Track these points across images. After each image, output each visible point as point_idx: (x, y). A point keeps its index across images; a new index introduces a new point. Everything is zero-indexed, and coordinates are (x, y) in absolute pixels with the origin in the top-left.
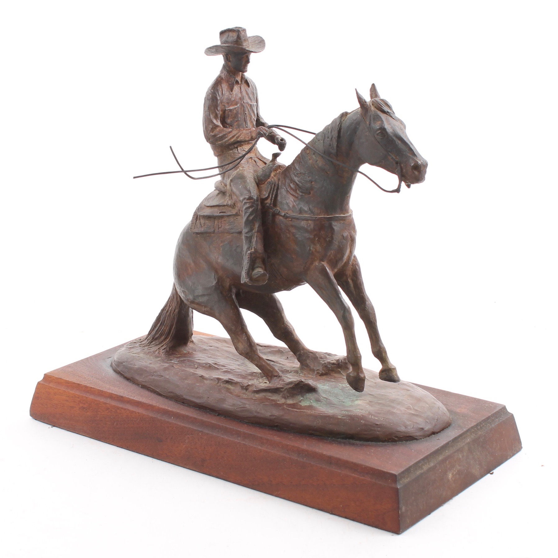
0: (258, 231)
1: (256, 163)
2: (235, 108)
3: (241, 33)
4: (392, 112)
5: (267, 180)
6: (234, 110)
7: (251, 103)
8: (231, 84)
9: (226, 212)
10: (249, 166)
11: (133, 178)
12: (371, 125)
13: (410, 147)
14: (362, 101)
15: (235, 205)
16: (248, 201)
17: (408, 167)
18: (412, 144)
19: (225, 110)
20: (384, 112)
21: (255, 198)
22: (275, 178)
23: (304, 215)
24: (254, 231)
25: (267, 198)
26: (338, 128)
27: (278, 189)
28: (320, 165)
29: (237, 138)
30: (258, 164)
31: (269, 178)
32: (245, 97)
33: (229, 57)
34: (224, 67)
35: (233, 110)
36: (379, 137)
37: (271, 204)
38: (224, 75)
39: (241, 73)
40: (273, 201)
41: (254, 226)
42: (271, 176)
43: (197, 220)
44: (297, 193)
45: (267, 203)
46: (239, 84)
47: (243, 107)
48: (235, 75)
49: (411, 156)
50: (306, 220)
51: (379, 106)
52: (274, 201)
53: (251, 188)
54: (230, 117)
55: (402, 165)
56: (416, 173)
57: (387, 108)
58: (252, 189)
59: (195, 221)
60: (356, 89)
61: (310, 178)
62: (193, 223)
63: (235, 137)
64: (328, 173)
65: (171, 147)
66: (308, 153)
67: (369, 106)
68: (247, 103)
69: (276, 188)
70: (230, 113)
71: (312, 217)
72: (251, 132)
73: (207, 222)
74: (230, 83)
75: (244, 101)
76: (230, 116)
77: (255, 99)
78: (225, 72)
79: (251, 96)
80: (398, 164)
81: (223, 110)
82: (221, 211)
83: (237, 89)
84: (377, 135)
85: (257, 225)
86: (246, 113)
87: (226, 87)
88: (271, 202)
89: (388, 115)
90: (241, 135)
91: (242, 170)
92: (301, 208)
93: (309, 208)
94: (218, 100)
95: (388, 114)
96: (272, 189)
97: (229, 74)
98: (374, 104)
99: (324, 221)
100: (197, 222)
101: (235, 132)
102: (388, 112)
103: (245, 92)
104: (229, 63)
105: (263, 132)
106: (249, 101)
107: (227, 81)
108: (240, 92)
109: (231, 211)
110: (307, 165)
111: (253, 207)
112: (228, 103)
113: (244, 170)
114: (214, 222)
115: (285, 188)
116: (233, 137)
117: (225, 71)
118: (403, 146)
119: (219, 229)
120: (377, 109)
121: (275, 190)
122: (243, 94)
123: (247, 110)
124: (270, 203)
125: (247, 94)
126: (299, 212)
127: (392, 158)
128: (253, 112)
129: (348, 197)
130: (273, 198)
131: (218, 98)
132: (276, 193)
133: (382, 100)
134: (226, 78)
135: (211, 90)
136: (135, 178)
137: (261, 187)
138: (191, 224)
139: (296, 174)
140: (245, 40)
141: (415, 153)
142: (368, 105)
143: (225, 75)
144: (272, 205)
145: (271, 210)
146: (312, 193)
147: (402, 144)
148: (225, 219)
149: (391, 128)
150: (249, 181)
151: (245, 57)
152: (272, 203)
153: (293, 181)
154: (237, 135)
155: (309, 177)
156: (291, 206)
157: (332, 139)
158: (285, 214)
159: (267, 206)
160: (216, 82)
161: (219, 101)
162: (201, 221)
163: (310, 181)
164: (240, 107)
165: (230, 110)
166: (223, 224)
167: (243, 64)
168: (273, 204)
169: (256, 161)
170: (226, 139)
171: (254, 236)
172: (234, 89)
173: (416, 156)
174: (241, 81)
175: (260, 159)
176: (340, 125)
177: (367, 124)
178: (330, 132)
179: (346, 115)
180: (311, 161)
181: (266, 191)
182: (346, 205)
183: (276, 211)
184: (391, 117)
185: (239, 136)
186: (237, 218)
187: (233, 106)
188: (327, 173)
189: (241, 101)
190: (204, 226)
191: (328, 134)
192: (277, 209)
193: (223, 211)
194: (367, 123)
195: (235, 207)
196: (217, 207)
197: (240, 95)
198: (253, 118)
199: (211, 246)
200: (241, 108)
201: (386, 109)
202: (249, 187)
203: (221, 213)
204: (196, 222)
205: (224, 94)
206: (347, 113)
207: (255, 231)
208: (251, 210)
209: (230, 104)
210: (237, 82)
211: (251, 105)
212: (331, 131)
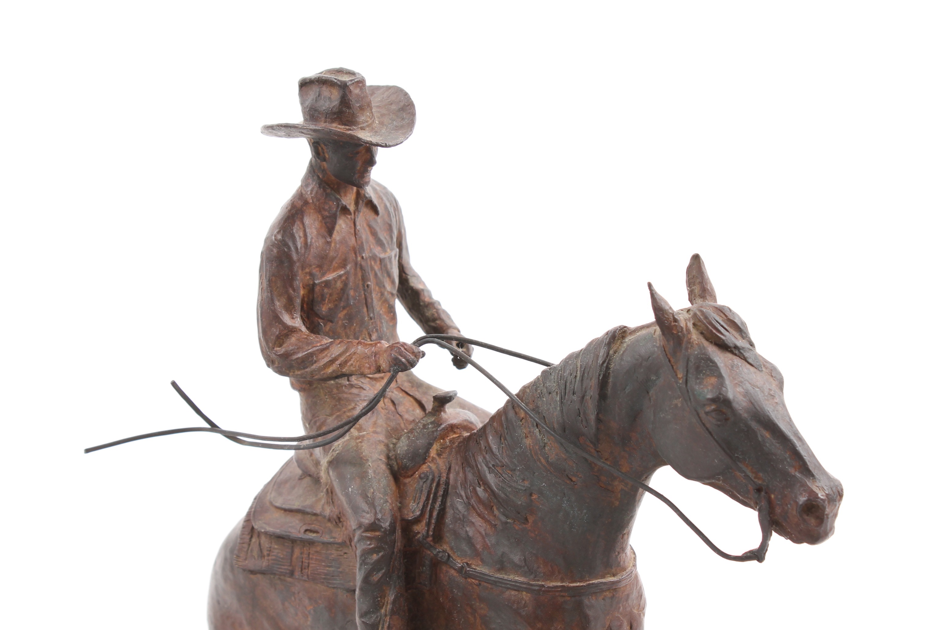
0: (393, 613)
1: (396, 409)
2: (340, 276)
3: (351, 92)
4: (748, 346)
5: (420, 466)
6: (336, 282)
7: (382, 256)
8: (327, 217)
9: (321, 532)
10: (375, 423)
11: (83, 451)
12: (689, 385)
13: (797, 450)
14: (668, 319)
15: (340, 522)
16: (368, 534)
17: (790, 504)
18: (800, 439)
19: (314, 285)
20: (724, 346)
21: (386, 525)
22: (440, 462)
23: (511, 577)
24: (383, 611)
25: (417, 520)
26: (599, 375)
27: (446, 494)
28: (552, 458)
29: (342, 365)
30: (401, 409)
31: (424, 463)
32: (367, 242)
33: (322, 149)
34: (313, 170)
35: (333, 282)
36: (711, 421)
37: (427, 536)
38: (311, 193)
39: (355, 188)
40: (434, 529)
41: (383, 596)
42: (429, 457)
43: (252, 537)
44: (495, 516)
45: (419, 533)
46: (350, 214)
47: (362, 268)
48: (339, 193)
49: (798, 475)
50: (515, 590)
51: (711, 331)
52: (435, 527)
53: (378, 495)
54: (327, 300)
55: (773, 496)
56: (812, 521)
57: (734, 332)
58: (381, 498)
59: (248, 537)
60: (650, 285)
61: (527, 484)
62: (243, 543)
63: (338, 362)
64: (574, 479)
65: (174, 384)
66: (523, 419)
67: (684, 329)
68: (374, 257)
69: (441, 493)
70: (326, 290)
71: (532, 585)
72: (376, 354)
73: (276, 547)
74: (326, 213)
75: (364, 255)
76: (328, 296)
77: (395, 240)
78: (313, 185)
79: (383, 236)
80: (763, 493)
81: (308, 285)
82: (309, 528)
83: (344, 226)
84: (707, 413)
85: (391, 597)
86: (369, 283)
87: (317, 224)
88: (428, 531)
89: (735, 355)
90: (352, 358)
91: (358, 438)
92: (503, 554)
93: (525, 560)
94: (295, 262)
95: (737, 352)
96: (432, 496)
97: (324, 190)
98: (699, 324)
99: (563, 596)
100: (253, 540)
101: (336, 350)
102: (736, 347)
103: (367, 228)
104: (324, 163)
105: (405, 358)
106: (377, 251)
107: (319, 210)
108: (353, 231)
109: (331, 532)
110: (518, 450)
111: (380, 552)
112: (320, 267)
113: (363, 436)
114: (293, 552)
115: (463, 493)
116: (332, 361)
117: (313, 181)
118: (777, 445)
119: (304, 571)
120: (707, 339)
121: (440, 499)
122: (361, 237)
123: (372, 277)
124: (424, 532)
125: (374, 233)
126: (498, 566)
127: (747, 476)
128: (389, 275)
129: (623, 535)
130: (433, 521)
131: (295, 257)
132: (440, 506)
133: (721, 310)
134: (315, 200)
135: (275, 236)
136: (88, 451)
137: (405, 484)
138: (240, 543)
139: (491, 466)
140: (362, 108)
141: (811, 468)
142: (682, 328)
143: (314, 193)
144: (430, 539)
145: (429, 552)
146: (531, 519)
147: (774, 441)
148: (318, 549)
149: (745, 396)
150: (374, 472)
151: (363, 152)
152: (431, 533)
153: (482, 481)
154: (342, 359)
155: (523, 480)
156: (478, 547)
157: (583, 397)
158: (462, 567)
159: (418, 540)
160: (290, 211)
161: (297, 264)
162: (262, 542)
163: (525, 490)
164: (352, 271)
165: (327, 284)
166: (312, 559)
167: (358, 168)
168: (433, 536)
169: (396, 402)
170: (314, 367)
171: (383, 624)
172: (337, 228)
173: (813, 476)
174: (357, 203)
175: (407, 390)
176: (605, 365)
177: (680, 379)
178: (578, 378)
179: (623, 337)
180: (528, 442)
181: (417, 502)
182: (619, 553)
183: (440, 555)
184: (745, 359)
185: (346, 362)
186: (345, 553)
187: (334, 271)
188: (572, 481)
189: (356, 257)
190: (268, 555)
191: (573, 382)
192: (444, 551)
193: (312, 527)
194: (680, 376)
195: (340, 525)
196: (299, 516)
197: (352, 241)
198: (388, 292)
199: (287, 604)
200: (356, 274)
201: (731, 337)
202: (373, 493)
203: (307, 533)
204: (250, 540)
205: (309, 244)
206: (625, 332)
207: (386, 611)
208: (375, 557)
209: (325, 267)
210: (345, 210)
211: (384, 259)
212: (582, 377)
